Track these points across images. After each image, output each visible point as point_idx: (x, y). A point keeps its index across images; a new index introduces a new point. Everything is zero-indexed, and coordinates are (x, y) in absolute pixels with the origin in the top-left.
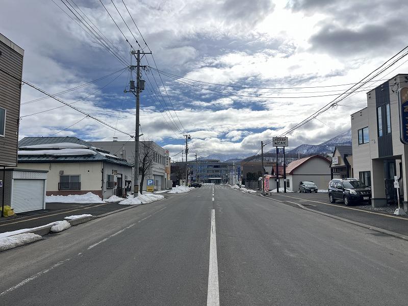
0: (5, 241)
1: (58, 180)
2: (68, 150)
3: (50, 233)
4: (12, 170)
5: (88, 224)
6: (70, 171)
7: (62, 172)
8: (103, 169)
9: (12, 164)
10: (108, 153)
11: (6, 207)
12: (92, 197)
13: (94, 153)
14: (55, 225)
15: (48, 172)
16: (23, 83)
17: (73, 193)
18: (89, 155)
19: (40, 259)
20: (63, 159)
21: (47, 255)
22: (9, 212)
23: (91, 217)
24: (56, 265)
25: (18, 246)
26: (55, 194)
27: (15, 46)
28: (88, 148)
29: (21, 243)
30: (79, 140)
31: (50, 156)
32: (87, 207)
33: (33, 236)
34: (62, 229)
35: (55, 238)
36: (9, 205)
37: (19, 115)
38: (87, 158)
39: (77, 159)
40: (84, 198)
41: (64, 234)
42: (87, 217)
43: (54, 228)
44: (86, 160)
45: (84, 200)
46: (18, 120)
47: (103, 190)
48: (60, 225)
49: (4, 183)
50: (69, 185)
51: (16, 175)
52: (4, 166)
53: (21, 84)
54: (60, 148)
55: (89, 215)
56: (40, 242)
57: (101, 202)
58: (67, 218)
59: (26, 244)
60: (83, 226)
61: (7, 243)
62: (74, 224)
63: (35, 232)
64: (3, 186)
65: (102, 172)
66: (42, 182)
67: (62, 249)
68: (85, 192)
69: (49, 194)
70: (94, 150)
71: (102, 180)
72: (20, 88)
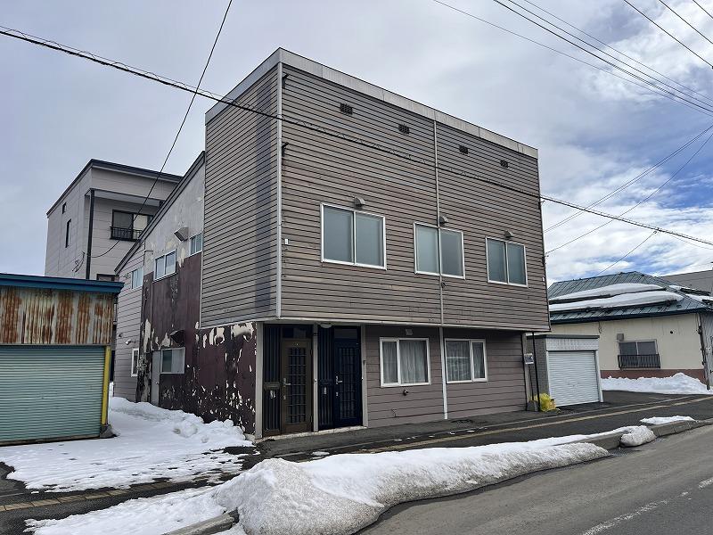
0: (551, 454)
1: (616, 351)
2: (626, 295)
3: (620, 446)
4: (545, 337)
5: (688, 436)
6: (637, 333)
7: (621, 337)
8: (700, 327)
9: (543, 328)
10: (707, 294)
11: (543, 396)
12: (686, 382)
13: (678, 297)
14: (626, 432)
15: (598, 336)
16: (542, 200)
17: (648, 375)
18: (669, 301)
19: (613, 492)
20: (620, 313)
21: (625, 488)
22: (548, 404)
23: (693, 422)
24: (643, 509)
25: (572, 464)
26: (615, 375)
27: (524, 148)
28: (664, 290)
29: (576, 459)
30: (643, 275)
31: (597, 309)
32: (678, 401)
33: (594, 448)
34: (641, 442)
35: (631, 457)
36: (547, 393)
37: (543, 251)
38: (664, 308)
39: (646, 311)
40: (669, 383)
41: (647, 451)
42: (685, 423)
43: (626, 438)
44: (664, 311)
45: (670, 388)
46: (543, 258)
47: (706, 367)
48: (636, 434)
49: (535, 359)
50: (637, 360)
51: (551, 345)
52: (533, 332)
53: (539, 203)
54: (611, 294)
55: (688, 418)
56: (608, 461)
57: (705, 392)
58: (645, 420)
59: (585, 462)
60: (678, 439)
61: (556, 457)
62: (662, 433)
63: (597, 442)
64: (535, 363)
65: (701, 334)
66: (592, 354)
67: (649, 480)
68: (671, 373)
69: (605, 374)
70: (676, 292)
71: (703, 349)
72: (540, 208)
